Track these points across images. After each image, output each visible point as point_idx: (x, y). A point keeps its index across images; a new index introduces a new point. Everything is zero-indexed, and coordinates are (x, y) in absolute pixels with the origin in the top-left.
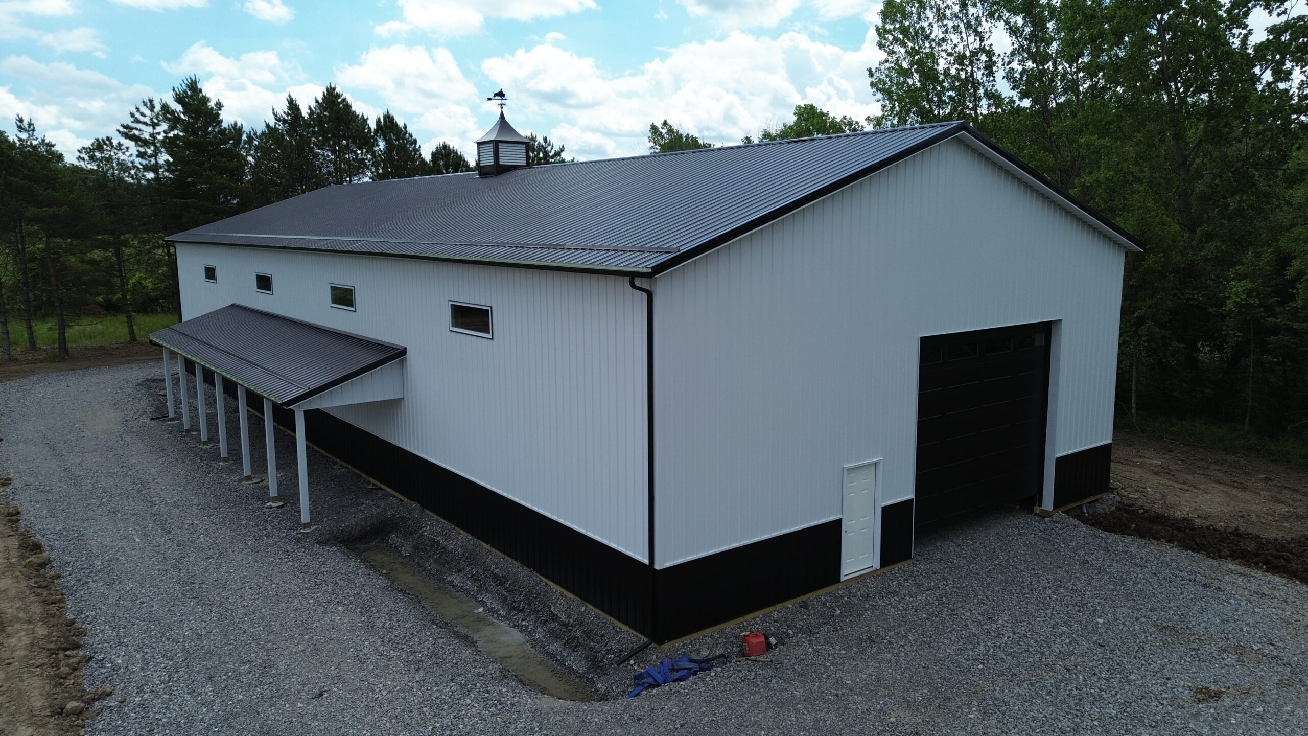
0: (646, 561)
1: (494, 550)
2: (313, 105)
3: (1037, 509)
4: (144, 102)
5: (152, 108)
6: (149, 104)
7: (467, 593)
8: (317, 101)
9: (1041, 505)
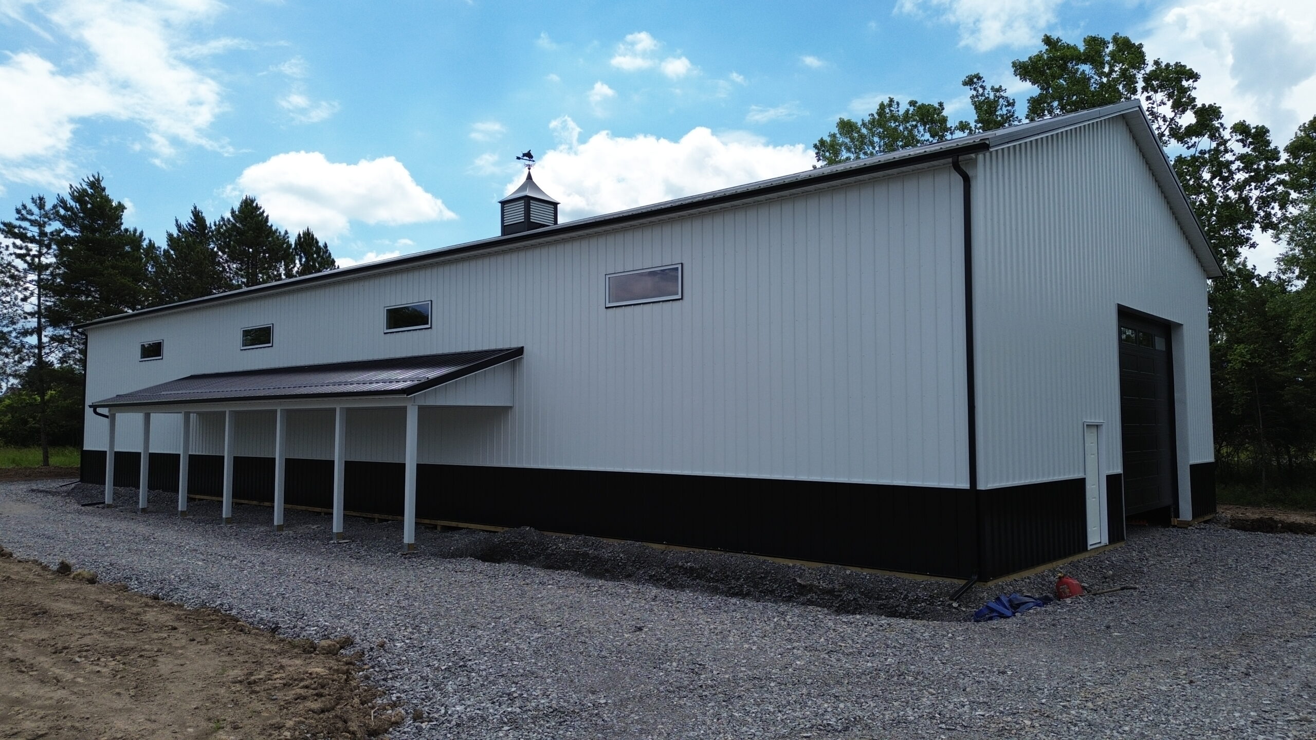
0: (965, 485)
1: (672, 547)
3: (1174, 521)
4: (33, 199)
5: (41, 206)
6: (38, 201)
9: (1177, 515)
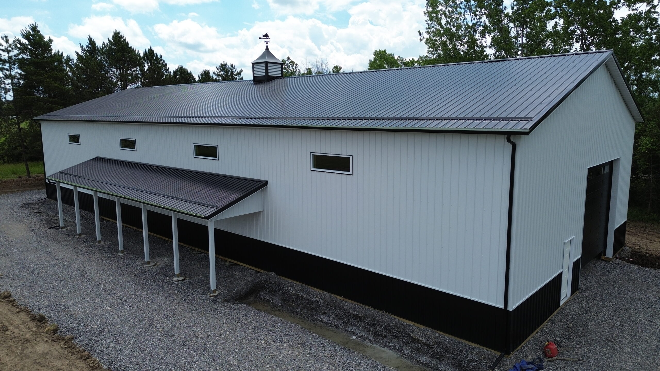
0: (502, 307)
1: (347, 300)
2: (106, 42)
3: (604, 258)
4: (2, 37)
5: (7, 41)
6: (5, 39)
7: (338, 327)
8: (109, 40)
9: (605, 254)
